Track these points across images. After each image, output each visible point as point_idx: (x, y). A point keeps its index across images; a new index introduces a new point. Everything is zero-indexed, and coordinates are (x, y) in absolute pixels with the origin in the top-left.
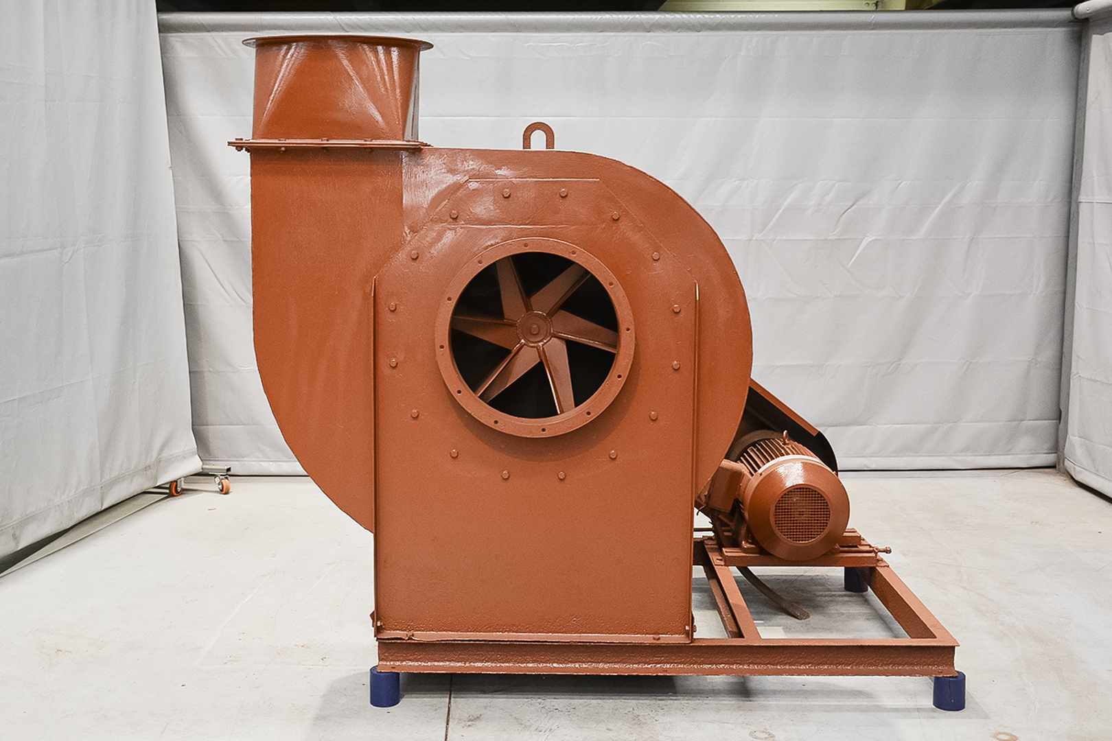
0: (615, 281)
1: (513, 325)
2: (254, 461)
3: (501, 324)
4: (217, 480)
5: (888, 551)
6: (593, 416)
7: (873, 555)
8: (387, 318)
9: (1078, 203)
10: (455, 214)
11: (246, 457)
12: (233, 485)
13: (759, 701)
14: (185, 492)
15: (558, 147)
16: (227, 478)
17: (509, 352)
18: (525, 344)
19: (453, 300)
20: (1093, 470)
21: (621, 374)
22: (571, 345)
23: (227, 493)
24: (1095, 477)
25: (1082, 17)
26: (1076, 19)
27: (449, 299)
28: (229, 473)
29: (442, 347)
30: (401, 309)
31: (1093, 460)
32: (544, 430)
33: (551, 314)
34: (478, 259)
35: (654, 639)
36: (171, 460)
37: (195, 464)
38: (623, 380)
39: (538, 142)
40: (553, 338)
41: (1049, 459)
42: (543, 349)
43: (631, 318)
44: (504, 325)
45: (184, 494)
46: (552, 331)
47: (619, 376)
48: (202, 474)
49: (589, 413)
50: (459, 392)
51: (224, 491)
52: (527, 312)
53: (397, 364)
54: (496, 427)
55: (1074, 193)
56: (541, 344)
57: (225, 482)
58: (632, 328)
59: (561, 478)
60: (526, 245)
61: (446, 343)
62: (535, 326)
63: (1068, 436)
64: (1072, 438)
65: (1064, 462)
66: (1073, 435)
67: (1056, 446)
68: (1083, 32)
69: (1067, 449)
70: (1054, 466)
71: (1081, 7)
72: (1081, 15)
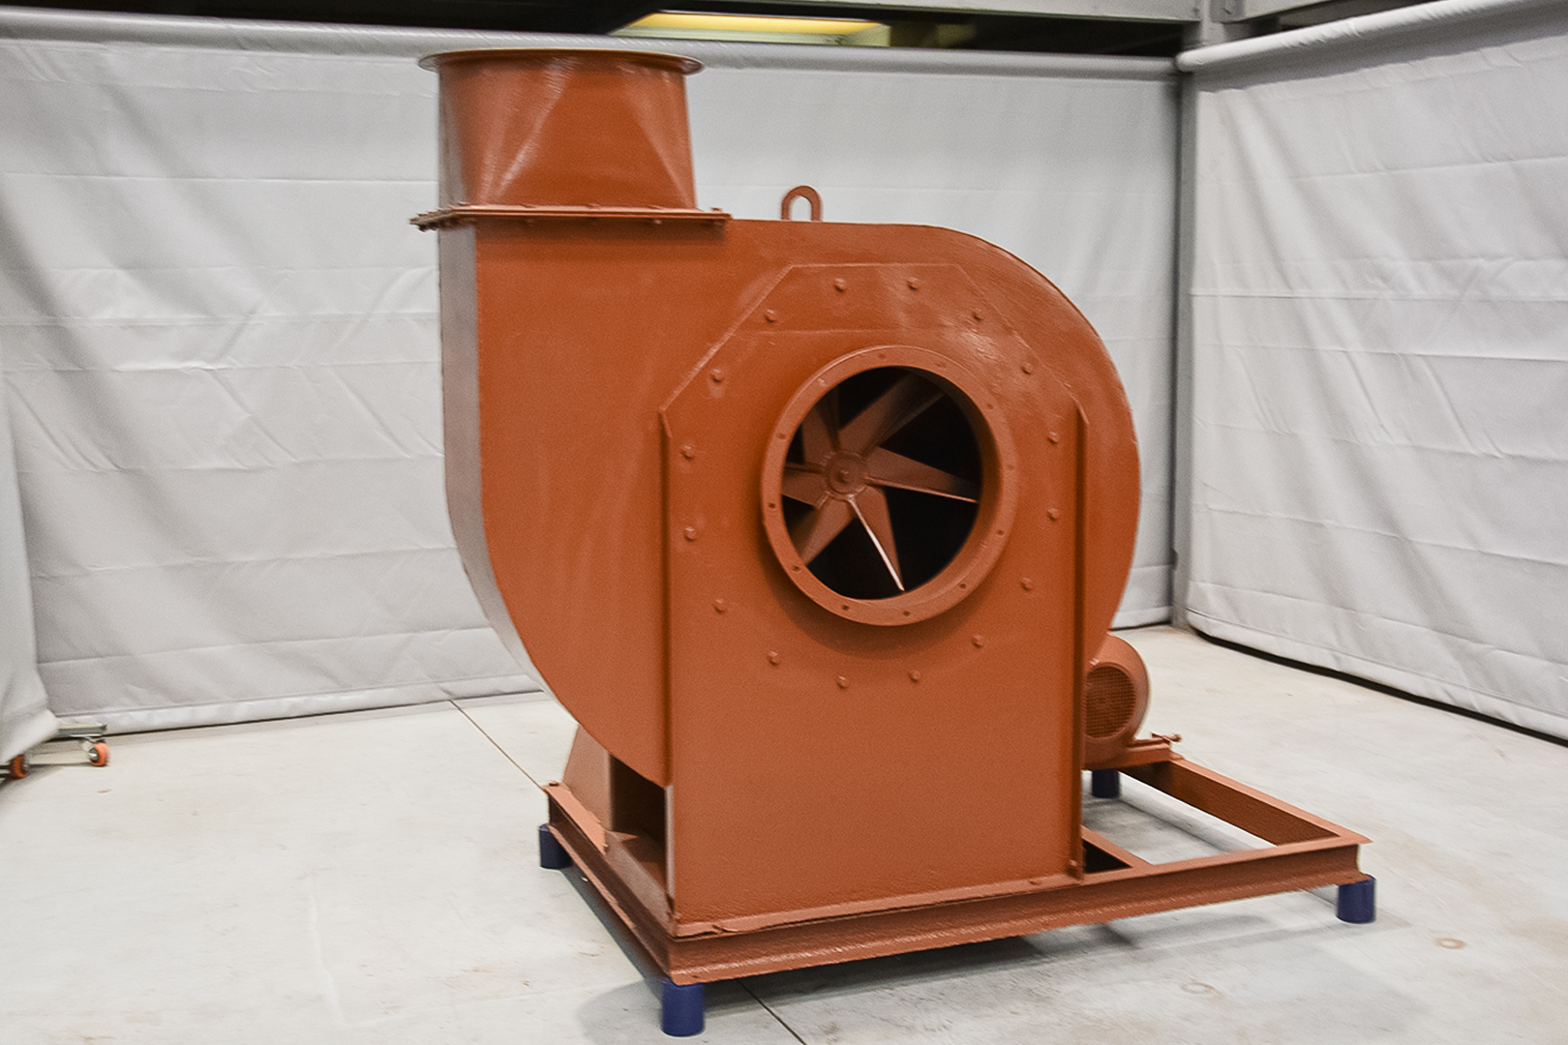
0: (994, 402)
1: (817, 471)
2: (117, 712)
3: (800, 470)
4: (87, 746)
5: (1177, 739)
6: (969, 588)
7: (1164, 745)
8: (680, 468)
9: (1190, 297)
10: (773, 315)
11: (108, 705)
12: (113, 750)
13: (1148, 947)
14: (33, 769)
15: (828, 217)
16: (102, 741)
18: (830, 498)
19: (787, 437)
20: (1238, 622)
21: (1002, 529)
22: (892, 495)
23: (103, 765)
24: (1241, 629)
25: (1186, 70)
26: (1180, 71)
28: (106, 733)
29: (772, 506)
30: (700, 454)
31: (1236, 610)
32: (907, 614)
33: (866, 453)
35: (1032, 883)
36: (16, 721)
37: (47, 725)
38: (1005, 538)
39: (801, 211)
40: (868, 487)
41: (1159, 613)
43: (1015, 453)
44: (806, 471)
45: (33, 772)
46: (867, 478)
47: (1000, 533)
48: (61, 738)
49: (961, 585)
50: (796, 569)
51: (98, 761)
52: (835, 451)
53: (696, 534)
54: (847, 616)
55: (1182, 282)
56: (853, 496)
57: (100, 747)
58: (1016, 465)
59: (915, 679)
60: (882, 356)
61: (778, 500)
62: (846, 471)
63: (1191, 583)
64: (1201, 585)
65: (1184, 616)
66: (1204, 581)
67: (1170, 597)
68: (1181, 87)
69: (1191, 599)
70: (1167, 622)
71: (1189, 58)
72: (1188, 67)
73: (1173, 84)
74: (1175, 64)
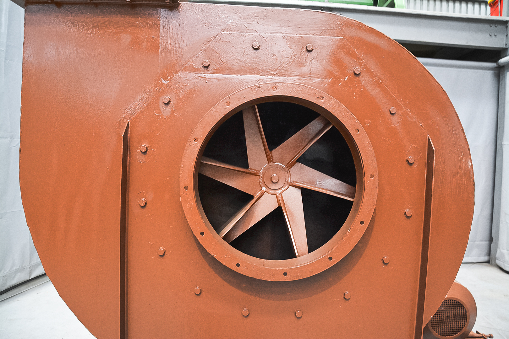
0: (361, 127)
1: (256, 175)
3: (246, 173)
5: (491, 337)
6: (335, 261)
7: (483, 338)
8: (138, 159)
9: (502, 146)
10: (207, 63)
17: (251, 197)
18: (265, 192)
19: (199, 140)
21: (364, 220)
26: (500, 66)
27: (195, 140)
29: (186, 188)
30: (152, 151)
32: (285, 274)
33: (290, 166)
34: (226, 101)
38: (365, 226)
40: (290, 186)
41: (486, 258)
42: (281, 195)
43: (376, 165)
44: (249, 173)
46: (290, 181)
47: (362, 223)
49: (330, 259)
50: (202, 234)
52: (269, 163)
53: (146, 203)
54: (239, 270)
55: (499, 140)
56: (279, 191)
58: (376, 174)
59: (298, 316)
60: (274, 88)
61: (191, 185)
62: (275, 175)
63: (498, 250)
64: (502, 251)
65: (495, 261)
66: (504, 249)
67: (489, 253)
68: (499, 72)
69: (498, 255)
70: (488, 262)
71: (503, 60)
72: (503, 63)
73: (496, 72)
74: (498, 64)
